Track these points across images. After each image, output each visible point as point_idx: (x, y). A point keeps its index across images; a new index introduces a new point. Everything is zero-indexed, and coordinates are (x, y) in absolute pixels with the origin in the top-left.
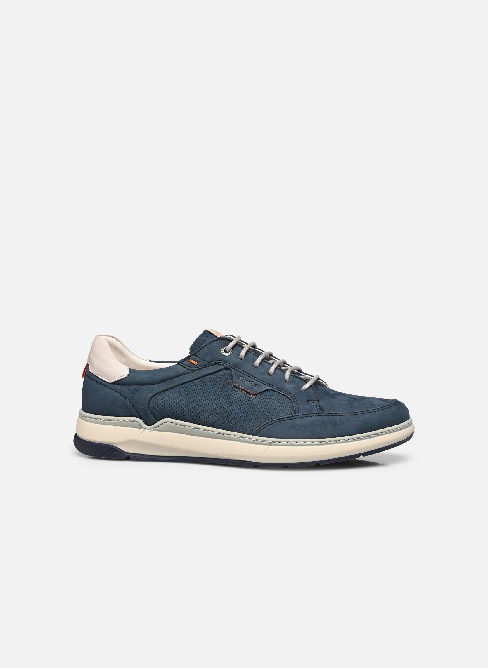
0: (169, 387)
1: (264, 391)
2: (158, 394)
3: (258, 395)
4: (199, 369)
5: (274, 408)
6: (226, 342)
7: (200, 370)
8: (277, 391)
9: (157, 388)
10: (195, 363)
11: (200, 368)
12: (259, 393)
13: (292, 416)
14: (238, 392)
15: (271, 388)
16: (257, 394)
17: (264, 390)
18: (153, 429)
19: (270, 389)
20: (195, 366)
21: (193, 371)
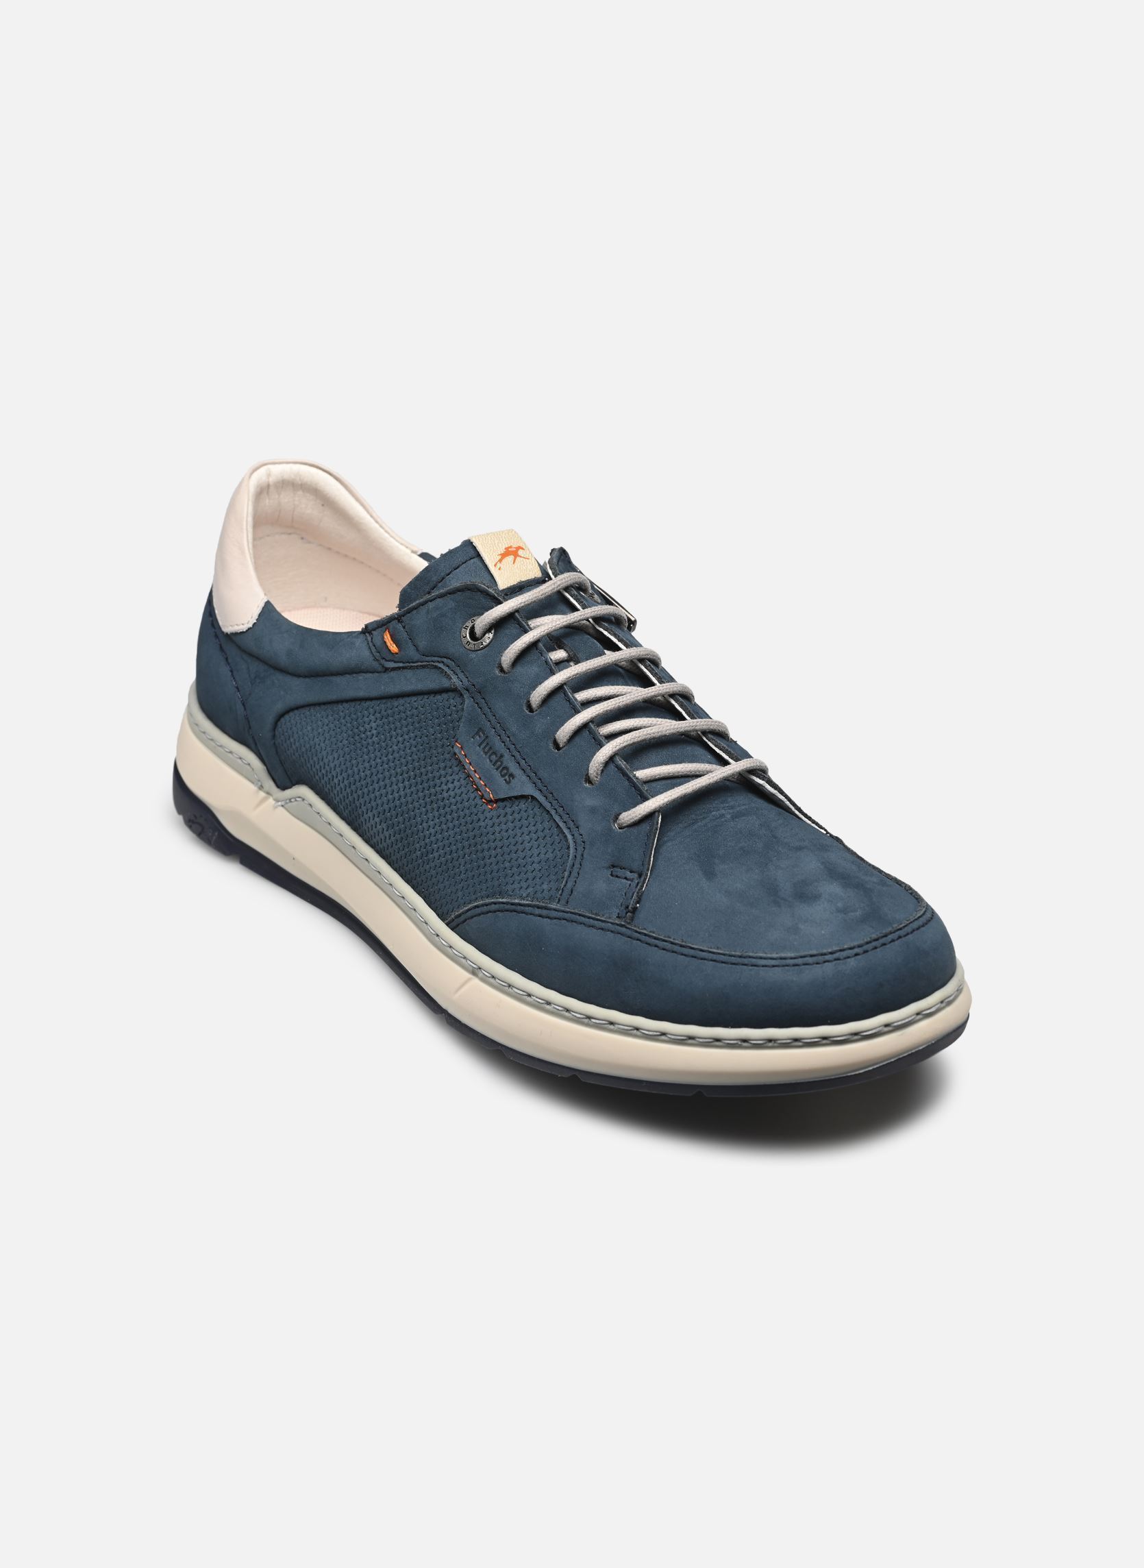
0: (322, 698)
1: (516, 798)
2: (297, 708)
3: (501, 804)
4: (399, 668)
5: (520, 861)
6: (484, 601)
7: (399, 672)
8: (548, 806)
9: (298, 691)
10: (394, 648)
11: (401, 665)
12: (503, 800)
13: (546, 908)
14: (457, 777)
15: (537, 795)
16: (497, 801)
17: (516, 794)
18: (283, 803)
19: (533, 798)
20: (391, 655)
21: (386, 670)
